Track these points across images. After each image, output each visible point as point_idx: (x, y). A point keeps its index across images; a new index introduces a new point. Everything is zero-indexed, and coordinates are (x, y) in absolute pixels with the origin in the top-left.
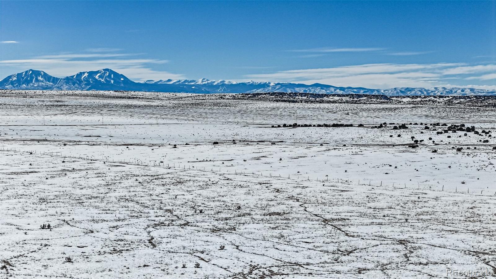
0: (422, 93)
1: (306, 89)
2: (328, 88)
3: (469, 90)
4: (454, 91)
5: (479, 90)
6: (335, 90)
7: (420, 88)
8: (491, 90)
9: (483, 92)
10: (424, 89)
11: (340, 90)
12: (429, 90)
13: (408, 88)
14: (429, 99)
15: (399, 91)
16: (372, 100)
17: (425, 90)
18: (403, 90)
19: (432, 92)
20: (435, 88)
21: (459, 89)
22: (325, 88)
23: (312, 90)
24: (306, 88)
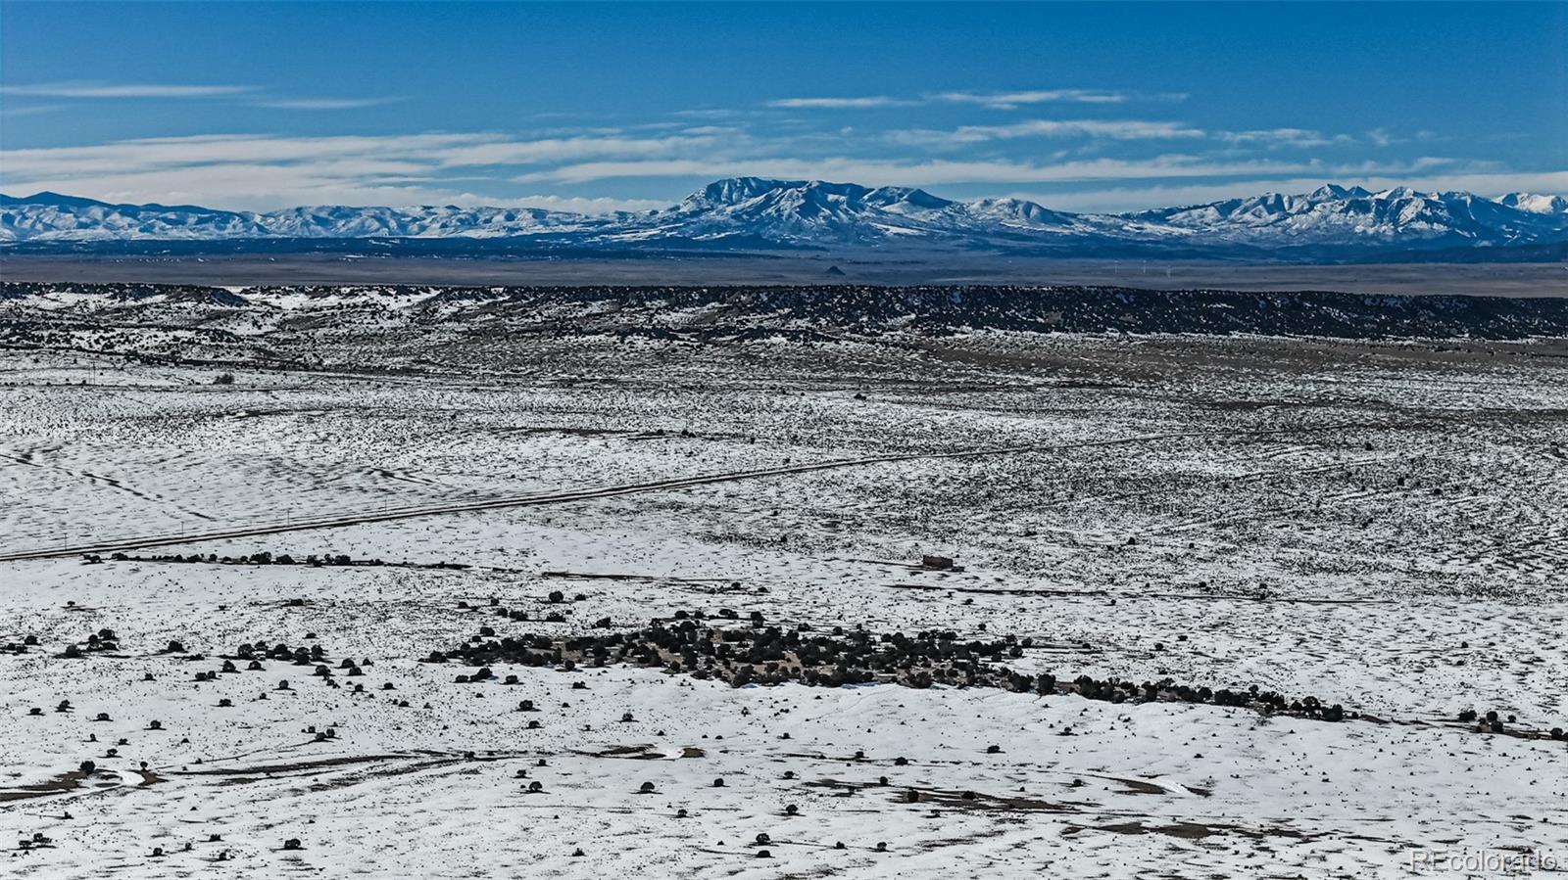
0: (385, 224)
1: (12, 212)
2: (84, 209)
3: (531, 215)
4: (482, 218)
5: (560, 216)
6: (106, 215)
7: (377, 208)
8: (596, 217)
9: (573, 223)
10: (388, 213)
11: (122, 214)
12: (404, 215)
13: (338, 208)
14: (364, 298)
15: (309, 217)
16: (182, 305)
17: (394, 214)
18: (323, 214)
19: (415, 220)
20: (425, 208)
21: (499, 211)
22: (74, 209)
23: (29, 214)
24: (11, 209)
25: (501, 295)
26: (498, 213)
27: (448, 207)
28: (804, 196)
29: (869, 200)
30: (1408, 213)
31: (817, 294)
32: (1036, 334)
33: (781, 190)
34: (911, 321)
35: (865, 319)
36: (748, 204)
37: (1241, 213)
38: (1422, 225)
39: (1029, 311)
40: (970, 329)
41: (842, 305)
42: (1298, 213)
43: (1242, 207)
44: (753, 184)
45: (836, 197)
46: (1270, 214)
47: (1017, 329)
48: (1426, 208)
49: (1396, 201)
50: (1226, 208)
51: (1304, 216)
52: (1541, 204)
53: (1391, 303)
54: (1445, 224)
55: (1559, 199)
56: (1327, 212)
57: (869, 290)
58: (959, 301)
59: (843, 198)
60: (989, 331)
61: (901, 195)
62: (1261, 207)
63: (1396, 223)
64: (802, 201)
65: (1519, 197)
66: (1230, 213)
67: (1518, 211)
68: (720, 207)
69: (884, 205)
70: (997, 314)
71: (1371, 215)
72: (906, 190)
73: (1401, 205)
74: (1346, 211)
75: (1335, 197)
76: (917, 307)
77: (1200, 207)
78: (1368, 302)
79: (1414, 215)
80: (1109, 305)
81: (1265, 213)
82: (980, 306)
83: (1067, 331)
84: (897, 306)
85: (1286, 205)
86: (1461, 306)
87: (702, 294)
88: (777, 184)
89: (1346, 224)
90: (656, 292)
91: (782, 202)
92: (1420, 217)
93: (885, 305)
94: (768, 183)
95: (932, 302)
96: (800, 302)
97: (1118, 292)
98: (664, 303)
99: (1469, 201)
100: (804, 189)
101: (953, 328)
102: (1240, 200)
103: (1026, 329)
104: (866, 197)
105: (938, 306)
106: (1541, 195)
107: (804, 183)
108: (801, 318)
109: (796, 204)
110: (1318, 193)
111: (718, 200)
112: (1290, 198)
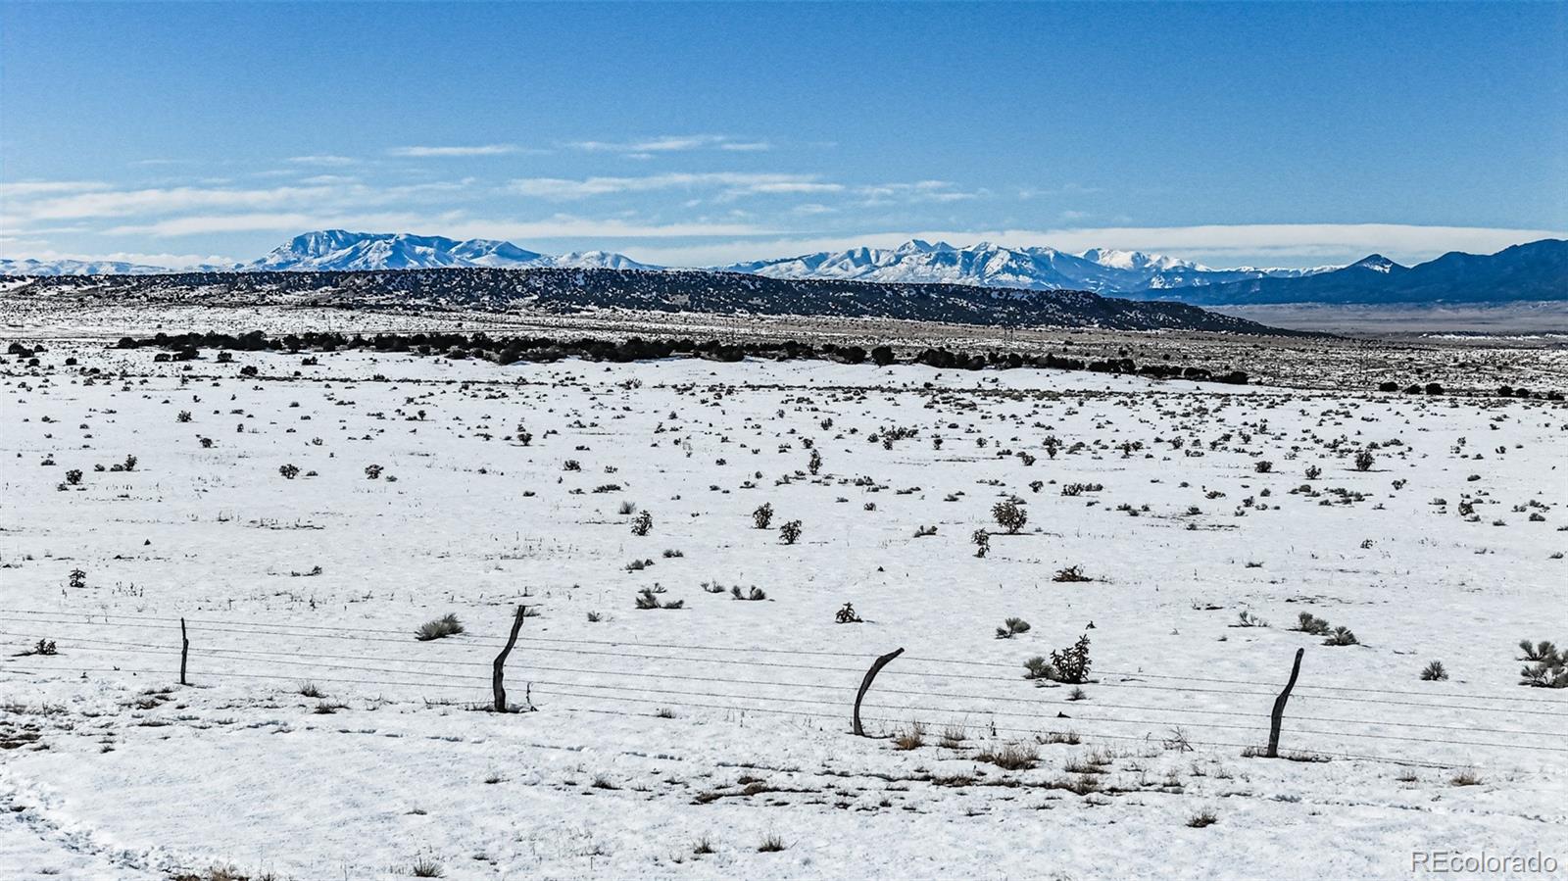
25: (101, 282)
26: (81, 266)
27: (27, 261)
28: (392, 248)
29: (457, 253)
30: (994, 265)
31: (435, 276)
32: (664, 313)
33: (368, 242)
34: (535, 301)
35: (487, 298)
36: (335, 256)
37: (828, 267)
38: (1007, 277)
39: (654, 294)
40: (596, 308)
41: (461, 286)
42: (886, 265)
43: (829, 261)
44: (340, 237)
45: (424, 249)
46: (857, 267)
47: (644, 309)
48: (1011, 260)
49: (982, 253)
50: (814, 261)
51: (891, 269)
52: (1122, 260)
53: (1018, 296)
54: (1031, 276)
55: (1138, 254)
56: (914, 264)
57: (489, 273)
58: (582, 283)
59: (430, 250)
60: (615, 310)
61: (489, 248)
62: (848, 260)
63: (982, 274)
64: (390, 253)
65: (1100, 253)
66: (818, 266)
67: (1099, 266)
68: (307, 259)
69: (472, 258)
70: (623, 296)
71: (958, 267)
72: (494, 243)
73: (987, 258)
74: (933, 263)
75: (920, 251)
76: (539, 288)
77: (789, 260)
78: (994, 295)
79: (1000, 268)
80: (736, 290)
81: (852, 267)
82: (604, 289)
83: (696, 312)
84: (519, 288)
85: (873, 259)
86: (1087, 300)
87: (314, 278)
88: (365, 237)
89: (933, 276)
90: (266, 277)
91: (370, 254)
92: (1006, 269)
93: (506, 288)
94: (356, 236)
95: (555, 284)
96: (417, 283)
97: (743, 278)
98: (274, 288)
99: (1052, 256)
100: (392, 241)
101: (578, 307)
102: (828, 254)
103: (653, 309)
104: (453, 250)
105: (562, 288)
106: (1121, 250)
107: (391, 236)
108: (419, 298)
109: (384, 256)
110: (903, 248)
111: (305, 252)
112: (876, 251)
